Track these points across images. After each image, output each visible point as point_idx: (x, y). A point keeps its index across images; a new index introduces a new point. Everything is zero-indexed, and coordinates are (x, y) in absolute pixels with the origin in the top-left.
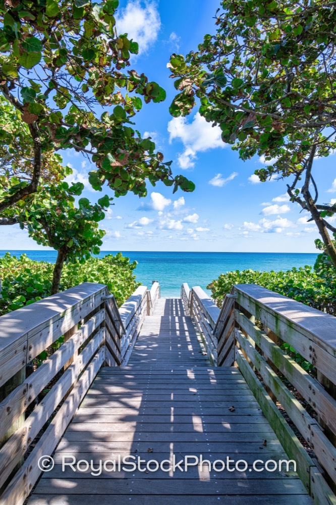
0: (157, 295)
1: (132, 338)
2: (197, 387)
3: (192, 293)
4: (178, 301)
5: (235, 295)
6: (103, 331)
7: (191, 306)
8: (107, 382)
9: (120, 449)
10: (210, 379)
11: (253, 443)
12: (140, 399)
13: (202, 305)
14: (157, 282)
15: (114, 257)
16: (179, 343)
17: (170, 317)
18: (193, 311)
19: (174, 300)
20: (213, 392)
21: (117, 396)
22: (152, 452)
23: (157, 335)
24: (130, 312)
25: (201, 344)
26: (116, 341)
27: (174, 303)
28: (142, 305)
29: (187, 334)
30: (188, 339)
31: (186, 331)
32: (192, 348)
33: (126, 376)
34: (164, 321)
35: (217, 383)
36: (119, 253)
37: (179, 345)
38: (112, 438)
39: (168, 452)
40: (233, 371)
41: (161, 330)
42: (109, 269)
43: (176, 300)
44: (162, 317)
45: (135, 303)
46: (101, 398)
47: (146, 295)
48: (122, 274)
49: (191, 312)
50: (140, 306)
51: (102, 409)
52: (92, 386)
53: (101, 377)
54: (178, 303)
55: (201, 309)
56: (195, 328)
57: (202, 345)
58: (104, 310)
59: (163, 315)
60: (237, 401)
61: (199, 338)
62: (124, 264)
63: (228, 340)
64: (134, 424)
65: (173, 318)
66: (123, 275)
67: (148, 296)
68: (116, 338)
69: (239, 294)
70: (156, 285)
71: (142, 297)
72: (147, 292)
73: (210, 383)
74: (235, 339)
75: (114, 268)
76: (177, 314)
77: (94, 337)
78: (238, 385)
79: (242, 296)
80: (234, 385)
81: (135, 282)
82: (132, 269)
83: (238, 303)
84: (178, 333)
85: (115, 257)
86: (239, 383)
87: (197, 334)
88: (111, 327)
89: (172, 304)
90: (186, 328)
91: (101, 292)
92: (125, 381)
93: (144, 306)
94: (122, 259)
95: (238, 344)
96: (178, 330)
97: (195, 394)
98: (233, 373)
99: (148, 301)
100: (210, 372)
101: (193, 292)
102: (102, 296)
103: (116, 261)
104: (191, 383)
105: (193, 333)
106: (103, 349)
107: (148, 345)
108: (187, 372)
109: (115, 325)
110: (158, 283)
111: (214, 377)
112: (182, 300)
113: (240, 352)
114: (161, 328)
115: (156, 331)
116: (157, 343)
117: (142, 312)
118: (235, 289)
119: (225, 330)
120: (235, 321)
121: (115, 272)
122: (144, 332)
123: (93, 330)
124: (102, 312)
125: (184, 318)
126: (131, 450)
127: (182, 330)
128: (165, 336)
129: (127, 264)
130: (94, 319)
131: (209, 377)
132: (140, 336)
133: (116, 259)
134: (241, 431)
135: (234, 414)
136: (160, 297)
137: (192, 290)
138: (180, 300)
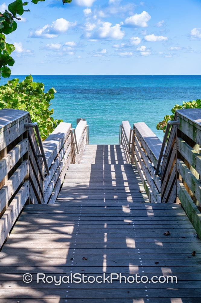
0: (85, 140)
1: (55, 186)
2: (133, 219)
3: (134, 133)
4: (115, 147)
5: (178, 121)
6: (27, 164)
7: (132, 151)
8: (35, 215)
9: (56, 258)
10: (147, 213)
11: (182, 255)
12: (72, 227)
13: (145, 144)
14: (84, 120)
15: (21, 84)
16: (115, 195)
17: (104, 165)
18: (135, 156)
19: (109, 146)
20: (149, 223)
21: (48, 225)
22: (86, 260)
23: (85, 186)
24: (51, 151)
25: (143, 195)
26: (39, 181)
27: (109, 150)
28: (65, 147)
29: (126, 184)
30: (128, 190)
31: (126, 181)
32: (133, 199)
33: (55, 211)
34: (95, 170)
35: (155, 216)
36: (28, 77)
37: (115, 197)
38: (47, 252)
39: (102, 259)
40: (174, 207)
41: (91, 180)
42: (20, 99)
43: (112, 146)
44: (92, 165)
45: (57, 143)
46: (31, 227)
47: (70, 136)
48: (37, 106)
49: (133, 160)
50: (62, 148)
51: (34, 234)
52: (19, 219)
53: (27, 212)
54: (115, 150)
55: (145, 150)
56: (137, 178)
57: (145, 196)
58: (27, 140)
59: (94, 163)
60: (173, 228)
61: (142, 189)
62: (37, 92)
63: (171, 177)
64: (68, 243)
65: (108, 167)
66: (38, 108)
67: (72, 137)
68: (39, 178)
69: (181, 119)
70: (82, 124)
71: (66, 137)
72: (71, 131)
73: (147, 216)
74: (177, 172)
75: (26, 98)
76: (113, 162)
77: (19, 167)
78: (177, 217)
79: (183, 121)
80: (173, 216)
81: (52, 119)
82: (48, 100)
83: (180, 130)
84: (114, 183)
85: (23, 82)
86: (178, 216)
87: (139, 184)
88: (33, 162)
89: (107, 152)
90: (125, 177)
91: (24, 119)
92: (54, 215)
93: (68, 150)
94: (34, 85)
95: (180, 178)
96: (114, 180)
97: (129, 224)
98: (173, 208)
99: (73, 144)
100: (147, 207)
101: (134, 130)
102: (25, 123)
103: (25, 89)
104: (127, 216)
105: (133, 183)
106: (27, 183)
107: (74, 196)
108: (122, 208)
109: (38, 161)
110: (85, 122)
111: (152, 211)
112: (121, 147)
113: (181, 184)
114: (91, 178)
115: (86, 181)
116: (86, 195)
117: (66, 157)
118: (177, 115)
119: (168, 166)
120: (178, 151)
121: (27, 103)
122: (68, 183)
123: (19, 159)
124: (25, 141)
125: (122, 166)
126: (67, 258)
127: (120, 180)
128: (97, 187)
129: (41, 92)
130: (18, 146)
131: (147, 211)
132: (63, 186)
133: (26, 85)
134: (173, 247)
135: (169, 237)
136: (88, 143)
137: (134, 127)
138: (118, 147)
